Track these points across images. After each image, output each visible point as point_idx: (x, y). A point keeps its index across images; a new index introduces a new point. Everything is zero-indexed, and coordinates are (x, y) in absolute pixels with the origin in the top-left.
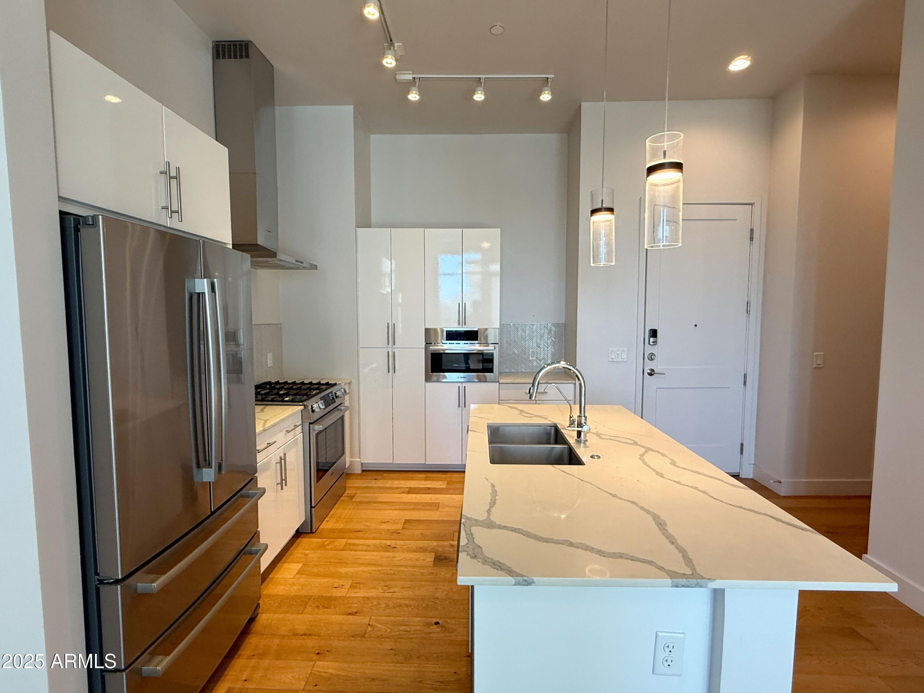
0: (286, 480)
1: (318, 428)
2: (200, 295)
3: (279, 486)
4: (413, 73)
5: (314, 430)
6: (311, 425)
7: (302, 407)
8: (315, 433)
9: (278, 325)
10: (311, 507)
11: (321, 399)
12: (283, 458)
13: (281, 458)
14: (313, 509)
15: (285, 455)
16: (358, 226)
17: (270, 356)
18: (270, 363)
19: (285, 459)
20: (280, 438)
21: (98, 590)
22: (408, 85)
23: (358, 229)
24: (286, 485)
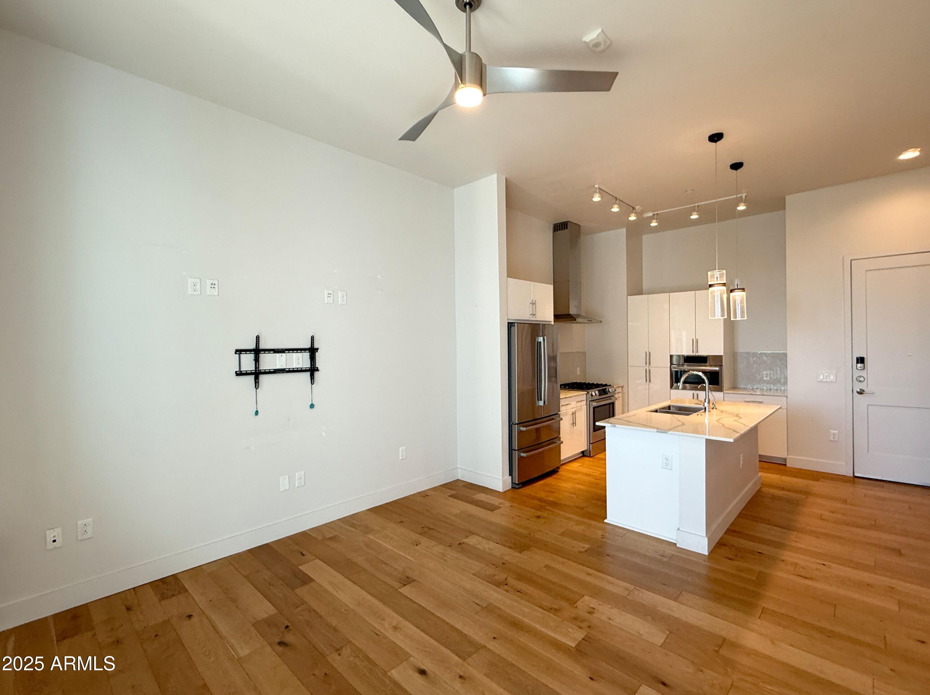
0: (575, 423)
1: (595, 404)
2: (540, 342)
3: (572, 425)
4: (652, 212)
5: (592, 405)
6: (591, 402)
7: (586, 392)
8: (593, 406)
9: (584, 354)
10: (590, 443)
11: (598, 390)
12: (574, 412)
13: (573, 412)
14: (591, 445)
15: (575, 411)
16: (630, 294)
17: (578, 369)
18: (578, 373)
19: (575, 413)
20: (573, 404)
21: (512, 425)
22: (651, 219)
23: (629, 297)
24: (575, 425)
